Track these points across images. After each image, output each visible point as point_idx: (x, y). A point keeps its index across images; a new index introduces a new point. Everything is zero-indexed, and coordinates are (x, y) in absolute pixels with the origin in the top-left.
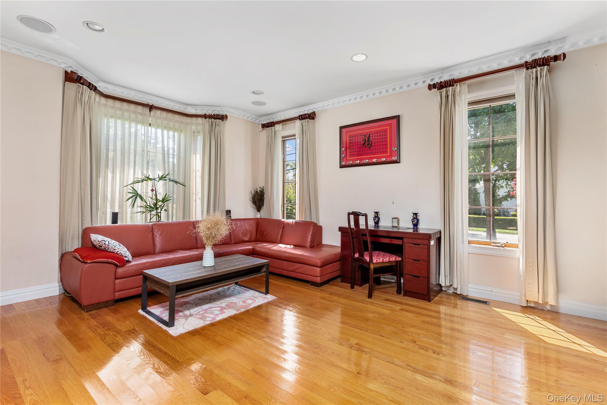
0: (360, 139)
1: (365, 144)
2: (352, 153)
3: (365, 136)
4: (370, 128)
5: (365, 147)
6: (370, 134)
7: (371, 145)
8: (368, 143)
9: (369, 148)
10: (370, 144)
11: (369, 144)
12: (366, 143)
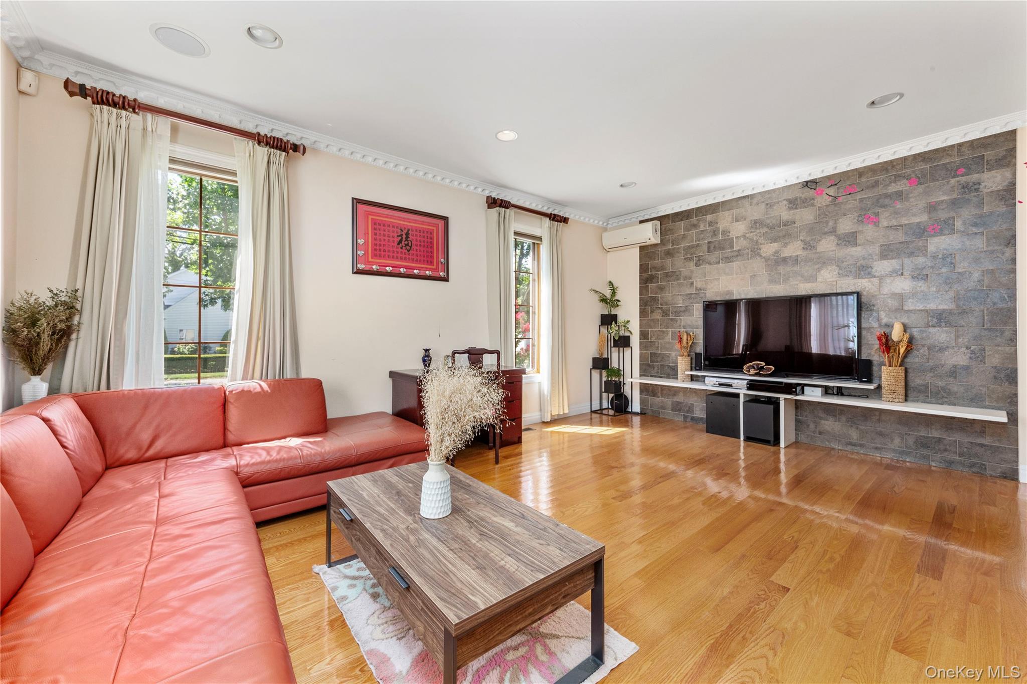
0: (393, 232)
1: (401, 243)
2: (378, 252)
3: (402, 230)
4: (409, 220)
5: (402, 248)
6: (409, 230)
7: (411, 247)
8: (406, 242)
9: (409, 251)
10: (410, 245)
11: (407, 245)
12: (403, 242)
